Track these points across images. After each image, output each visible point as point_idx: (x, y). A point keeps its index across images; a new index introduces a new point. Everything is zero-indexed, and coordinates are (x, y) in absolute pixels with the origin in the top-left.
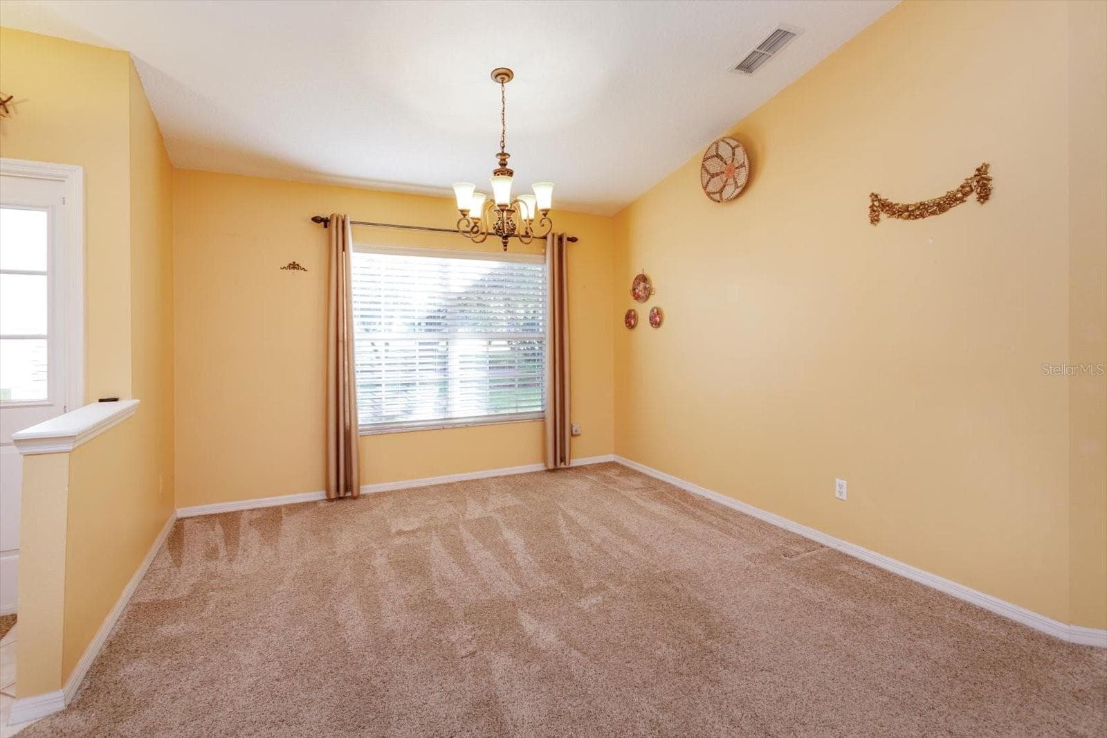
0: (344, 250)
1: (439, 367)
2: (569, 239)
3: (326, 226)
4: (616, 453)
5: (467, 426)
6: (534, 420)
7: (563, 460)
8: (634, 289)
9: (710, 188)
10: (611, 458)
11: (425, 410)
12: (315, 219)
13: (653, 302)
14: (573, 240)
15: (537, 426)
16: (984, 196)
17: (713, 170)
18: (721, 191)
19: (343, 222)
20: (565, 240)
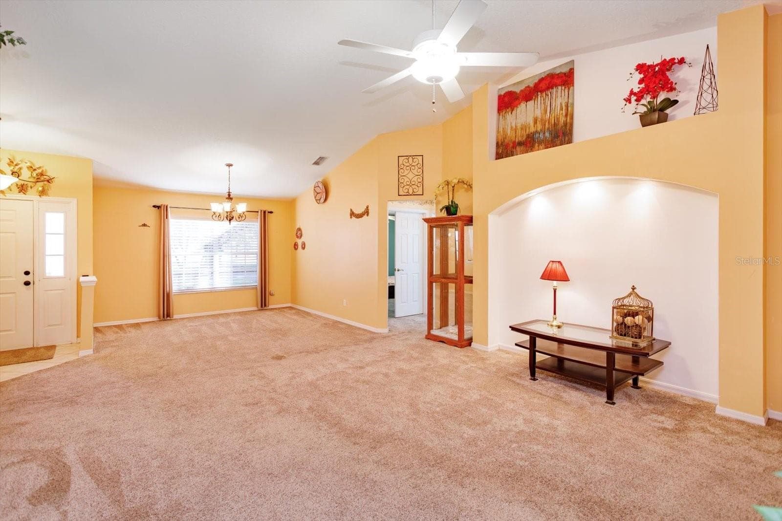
0: (167, 218)
1: (209, 266)
2: (269, 212)
3: (158, 209)
4: (292, 303)
5: (222, 291)
6: (253, 289)
7: (265, 306)
8: (297, 234)
9: (317, 198)
10: (289, 305)
11: (203, 284)
12: (154, 206)
13: (303, 239)
14: (271, 212)
15: (253, 292)
16: (368, 215)
17: (318, 191)
18: (320, 200)
19: (167, 207)
20: (267, 213)
